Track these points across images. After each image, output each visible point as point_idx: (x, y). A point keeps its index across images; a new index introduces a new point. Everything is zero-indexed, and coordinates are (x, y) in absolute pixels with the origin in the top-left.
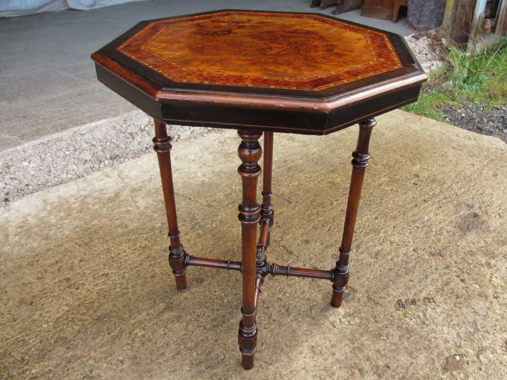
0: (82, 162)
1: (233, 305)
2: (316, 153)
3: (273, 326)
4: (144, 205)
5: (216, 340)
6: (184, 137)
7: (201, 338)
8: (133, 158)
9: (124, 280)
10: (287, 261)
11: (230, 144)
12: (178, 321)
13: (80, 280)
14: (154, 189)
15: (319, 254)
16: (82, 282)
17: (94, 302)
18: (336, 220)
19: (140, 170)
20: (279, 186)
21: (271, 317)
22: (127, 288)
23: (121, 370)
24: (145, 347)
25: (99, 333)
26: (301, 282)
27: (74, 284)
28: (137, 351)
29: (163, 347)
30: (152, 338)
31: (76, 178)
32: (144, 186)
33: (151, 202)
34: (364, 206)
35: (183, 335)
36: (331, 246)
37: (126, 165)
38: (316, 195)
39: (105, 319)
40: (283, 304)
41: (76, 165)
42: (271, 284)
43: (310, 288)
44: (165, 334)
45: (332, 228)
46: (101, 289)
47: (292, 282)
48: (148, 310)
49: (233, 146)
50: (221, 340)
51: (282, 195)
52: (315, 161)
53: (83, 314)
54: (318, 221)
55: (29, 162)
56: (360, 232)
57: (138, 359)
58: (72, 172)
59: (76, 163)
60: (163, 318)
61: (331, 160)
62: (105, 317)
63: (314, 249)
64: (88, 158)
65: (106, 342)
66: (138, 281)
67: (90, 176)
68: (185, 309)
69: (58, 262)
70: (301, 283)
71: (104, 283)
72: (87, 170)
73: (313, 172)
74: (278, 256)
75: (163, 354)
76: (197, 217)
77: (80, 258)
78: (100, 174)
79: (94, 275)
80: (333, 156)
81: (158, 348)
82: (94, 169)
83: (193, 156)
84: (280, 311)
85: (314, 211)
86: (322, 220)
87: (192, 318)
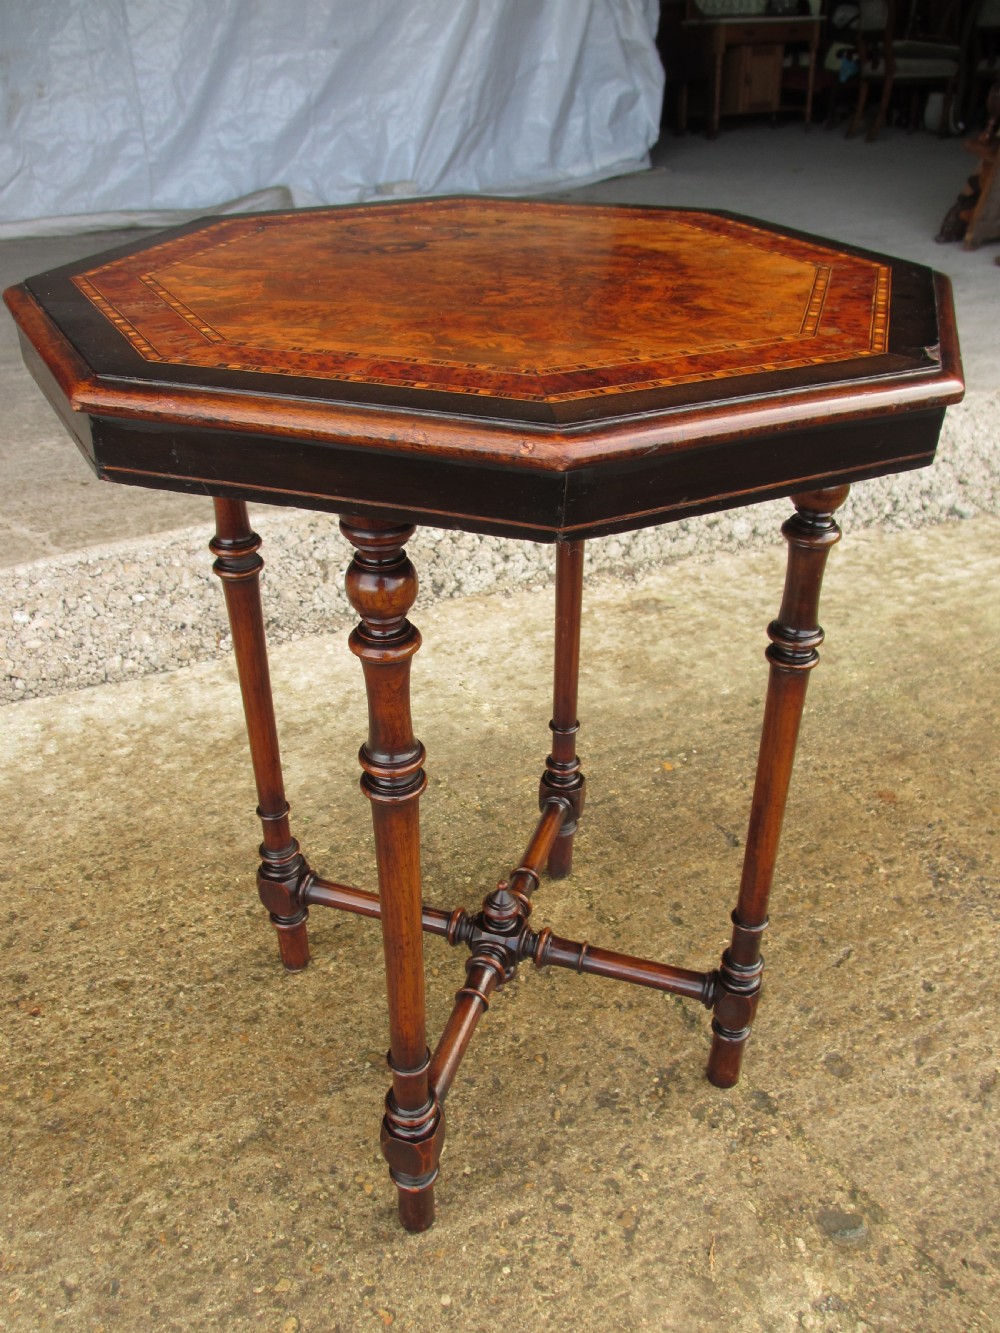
0: (173, 628)
1: (460, 1172)
2: (857, 688)
3: (566, 1286)
4: (302, 782)
5: (370, 1291)
6: (474, 589)
7: (326, 1269)
8: (316, 631)
9: (168, 1013)
10: (673, 1051)
11: (602, 626)
12: (276, 1191)
13: (50, 989)
14: (344, 734)
15: (788, 1045)
16: (53, 995)
17: (63, 1067)
18: (871, 932)
19: (326, 671)
20: (716, 780)
21: (568, 1248)
22: (169, 1043)
23: (59, 1322)
24: (153, 1258)
25: (41, 1174)
26: (704, 1136)
27: (32, 998)
28: (125, 1269)
29: (205, 1272)
30: (183, 1234)
31: (146, 673)
32: (321, 720)
33: (324, 775)
34: (977, 896)
35: (274, 1246)
36: (835, 1023)
37: (290, 650)
38: (824, 833)
39: (75, 1134)
40: (621, 1207)
41: (153, 635)
42: (601, 1125)
43: (726, 1166)
44: (224, 1228)
45: (853, 958)
46: (97, 1030)
47: (672, 1133)
48: (202, 1130)
49: (607, 632)
50: (388, 1292)
51: (717, 813)
52: (848, 716)
53: (22, 1101)
54: (811, 925)
55: (32, 615)
56: (946, 992)
57: (118, 1297)
58: (136, 653)
59: (154, 629)
60: (236, 1168)
61: (899, 718)
62: (75, 1126)
63: (774, 1024)
64: (189, 620)
65: (51, 1212)
66: (207, 1026)
67: (186, 670)
68: (311, 1154)
69: (13, 916)
70: (702, 1142)
71: (112, 1011)
72: (178, 654)
73: (834, 752)
74: (650, 1024)
75: (194, 1299)
76: (440, 845)
77: (74, 918)
78: (213, 669)
79: (93, 980)
80: (912, 705)
81: (190, 1272)
82: (202, 651)
83: (485, 647)
84: (604, 1232)
85: (806, 887)
86: (824, 924)
87: (320, 1190)
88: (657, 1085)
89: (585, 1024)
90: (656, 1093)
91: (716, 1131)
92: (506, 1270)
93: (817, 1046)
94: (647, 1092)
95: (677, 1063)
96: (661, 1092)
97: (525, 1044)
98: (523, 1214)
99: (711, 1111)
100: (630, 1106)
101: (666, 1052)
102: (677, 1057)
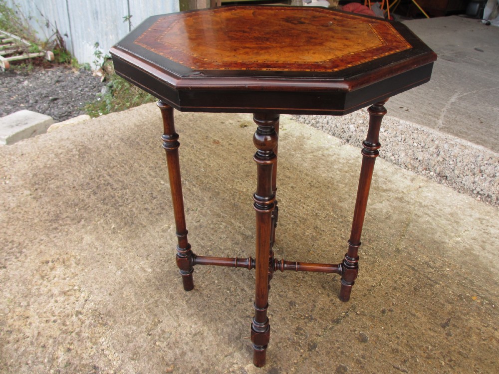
0: (414, 157)
3: (228, 305)
8: (455, 188)
10: (320, 318)
12: (233, 243)
15: (342, 353)
19: (438, 197)
21: (239, 303)
24: (210, 230)
25: (222, 207)
26: (291, 331)
28: (206, 227)
29: (209, 239)
30: (217, 232)
32: (411, 204)
33: (384, 211)
35: (219, 248)
36: (362, 368)
37: (438, 186)
39: (235, 208)
41: (406, 155)
43: (282, 338)
44: (221, 238)
47: (288, 322)
51: (458, 318)
54: (412, 357)
55: (385, 131)
58: (396, 156)
59: (409, 154)
60: (237, 235)
62: (237, 208)
63: (350, 347)
64: (420, 158)
65: (215, 212)
70: (288, 331)
74: (328, 310)
78: (412, 175)
81: (209, 237)
82: (415, 169)
84: (247, 311)
85: (435, 354)
86: (416, 361)
87: (237, 251)
88: (305, 316)
89: (319, 293)
90: (301, 316)
91: (294, 334)
92: (228, 292)
93: (347, 362)
94: (300, 313)
95: (316, 320)
96: (303, 317)
97: (302, 280)
98: (245, 291)
99: (302, 332)
100: (293, 310)
101: (319, 316)
102: (318, 319)
